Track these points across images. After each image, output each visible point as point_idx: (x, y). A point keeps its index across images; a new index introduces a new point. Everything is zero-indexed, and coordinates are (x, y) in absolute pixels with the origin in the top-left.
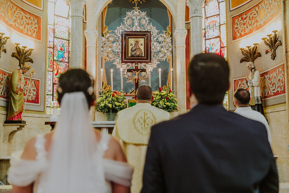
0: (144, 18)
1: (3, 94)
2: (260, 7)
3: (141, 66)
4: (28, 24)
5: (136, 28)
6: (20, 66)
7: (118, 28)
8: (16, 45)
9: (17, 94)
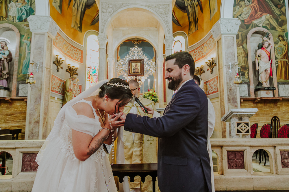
0: (141, 52)
1: (60, 92)
2: (204, 45)
3: (138, 78)
4: (75, 54)
5: (136, 57)
6: (71, 77)
7: (126, 57)
8: (68, 65)
9: (68, 92)
